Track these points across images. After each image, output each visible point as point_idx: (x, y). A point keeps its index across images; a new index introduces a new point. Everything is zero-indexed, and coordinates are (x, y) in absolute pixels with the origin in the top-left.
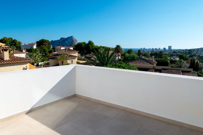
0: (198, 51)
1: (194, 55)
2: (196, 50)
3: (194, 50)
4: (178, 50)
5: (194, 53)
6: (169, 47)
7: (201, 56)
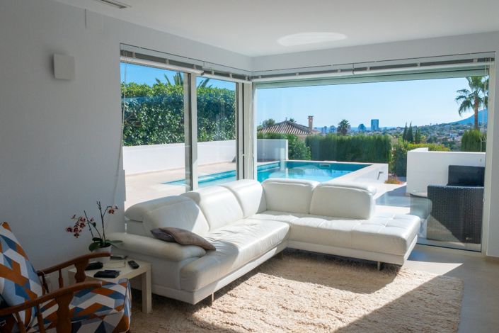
0: (442, 130)
1: (433, 138)
2: (438, 128)
3: (433, 128)
4: (394, 129)
5: (433, 135)
6: (372, 121)
7: (449, 140)
